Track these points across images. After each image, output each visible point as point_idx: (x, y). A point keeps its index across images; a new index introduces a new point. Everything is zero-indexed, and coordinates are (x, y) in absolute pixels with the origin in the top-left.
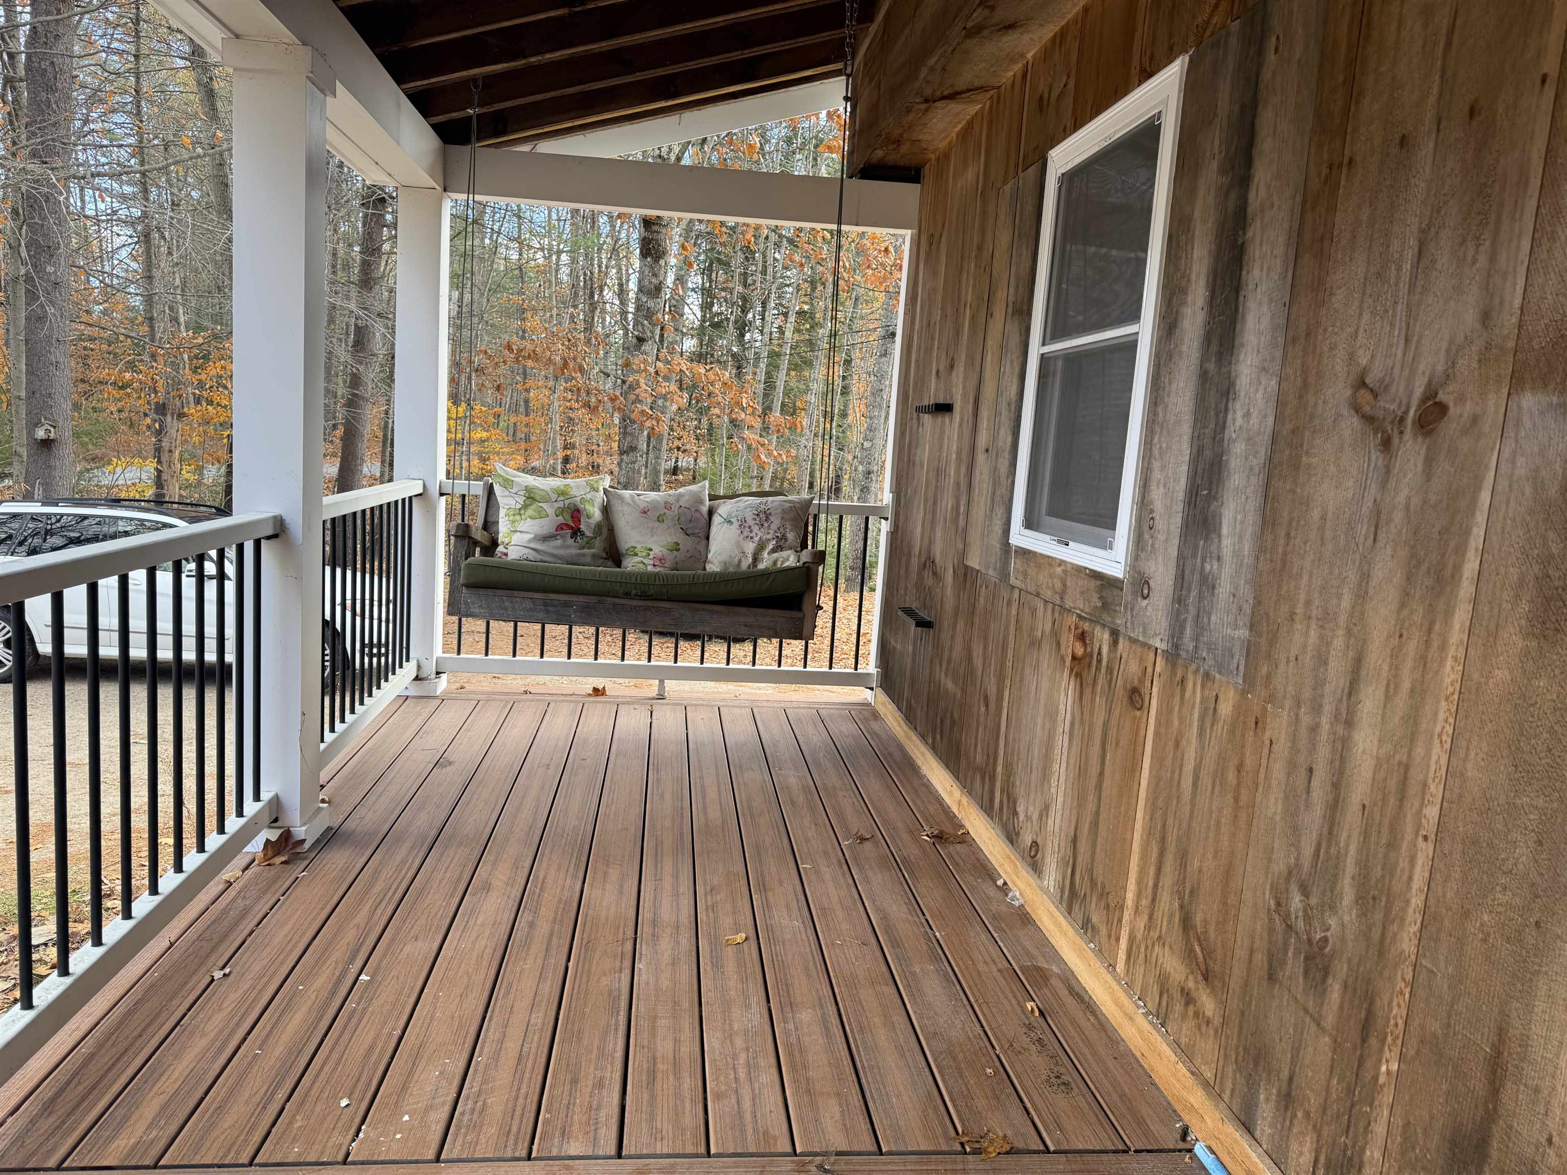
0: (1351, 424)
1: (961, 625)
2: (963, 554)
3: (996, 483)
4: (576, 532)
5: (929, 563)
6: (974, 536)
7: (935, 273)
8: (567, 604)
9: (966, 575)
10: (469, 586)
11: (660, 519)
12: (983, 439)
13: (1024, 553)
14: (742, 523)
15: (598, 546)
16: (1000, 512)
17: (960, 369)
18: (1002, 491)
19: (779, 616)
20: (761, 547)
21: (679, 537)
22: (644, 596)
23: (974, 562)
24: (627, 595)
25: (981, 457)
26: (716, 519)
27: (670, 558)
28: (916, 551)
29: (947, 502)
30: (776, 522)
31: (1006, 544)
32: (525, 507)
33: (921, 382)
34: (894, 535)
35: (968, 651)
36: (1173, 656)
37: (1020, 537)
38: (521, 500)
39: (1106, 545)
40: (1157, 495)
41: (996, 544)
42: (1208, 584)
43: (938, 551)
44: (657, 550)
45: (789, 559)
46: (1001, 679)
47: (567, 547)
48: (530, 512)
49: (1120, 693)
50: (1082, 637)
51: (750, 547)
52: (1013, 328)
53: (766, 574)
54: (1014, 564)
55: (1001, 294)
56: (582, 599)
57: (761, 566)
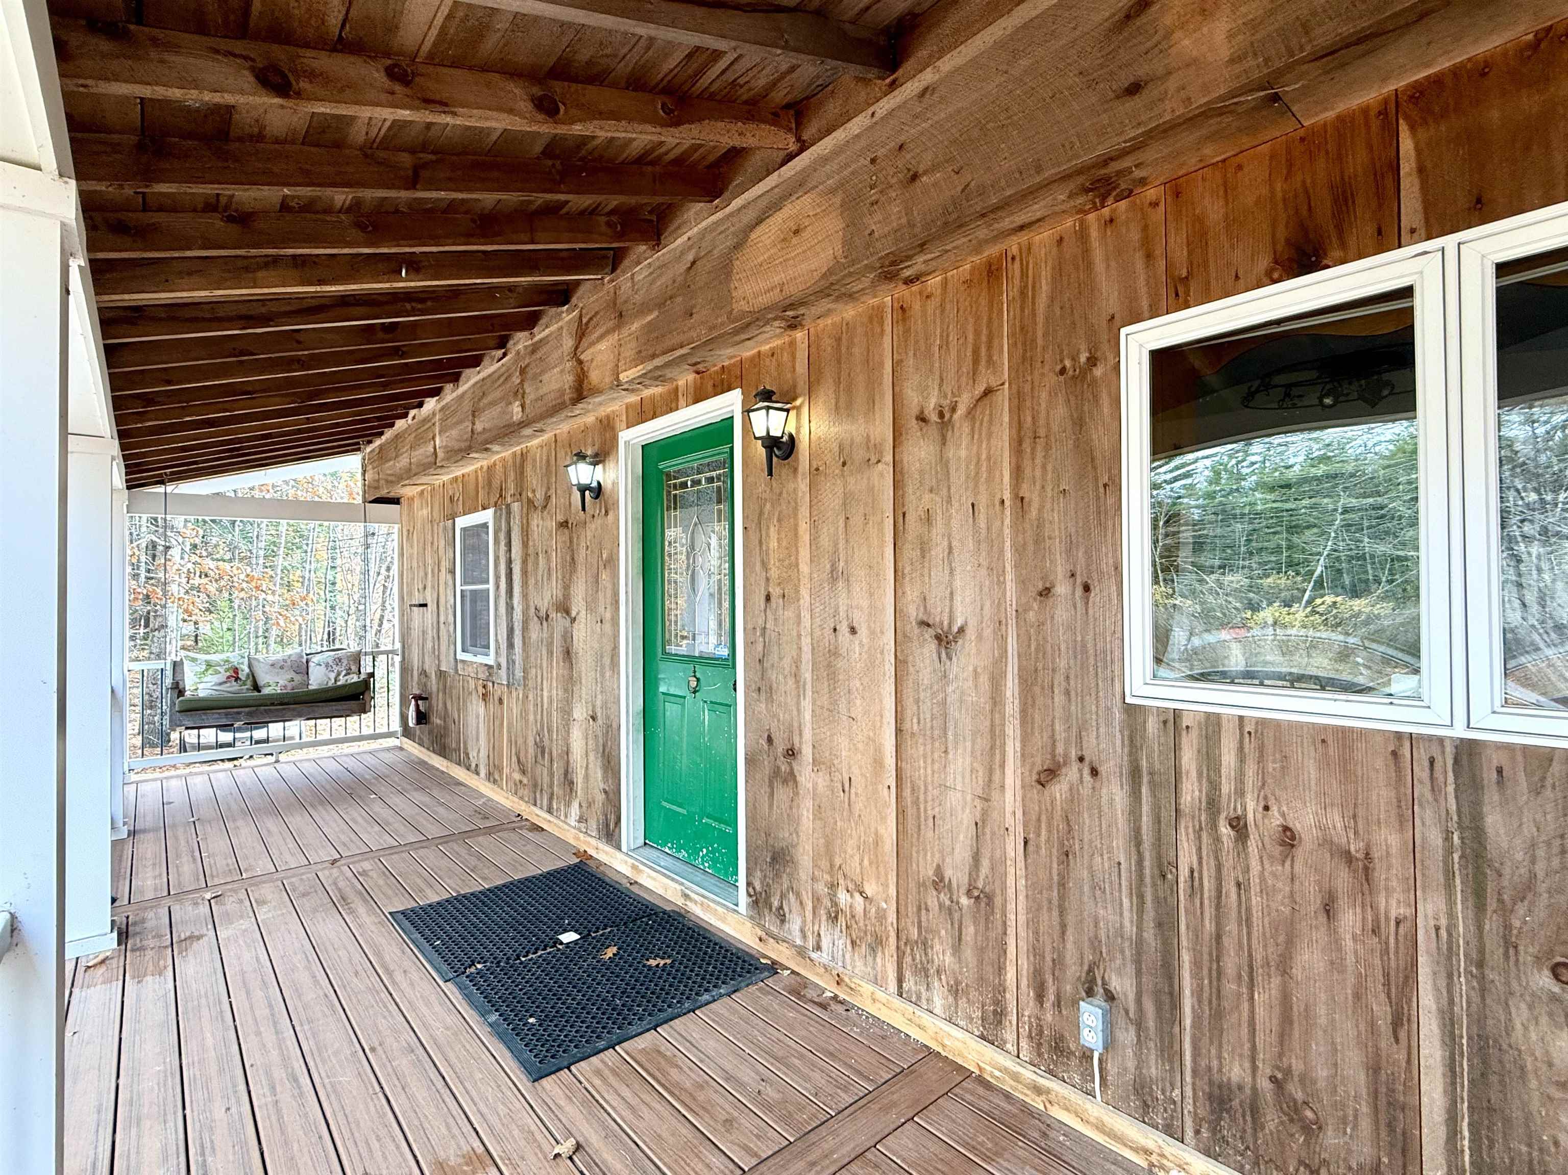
0: (536, 618)
1: (441, 695)
2: (439, 666)
3: (449, 636)
4: (237, 679)
5: (424, 673)
6: (443, 657)
7: (412, 547)
8: (239, 713)
9: (441, 674)
10: (179, 712)
11: (282, 668)
12: (442, 619)
13: (463, 661)
14: (327, 665)
15: (249, 684)
16: (452, 647)
17: (429, 589)
18: (452, 639)
19: (353, 704)
20: (339, 674)
21: (292, 674)
22: (281, 704)
23: (443, 668)
24: (272, 704)
25: (442, 626)
26: (311, 664)
27: (290, 686)
28: (416, 668)
29: (429, 645)
30: (345, 662)
31: (456, 659)
32: (207, 670)
33: (410, 594)
34: (403, 662)
35: (445, 704)
36: (508, 686)
37: (461, 656)
38: (204, 667)
39: (487, 655)
40: (499, 637)
41: (452, 660)
42: (514, 662)
43: (427, 667)
44: (282, 682)
45: (354, 678)
46: (459, 710)
47: (234, 687)
48: (210, 672)
49: (497, 701)
50: (484, 687)
51: (333, 676)
52: (449, 577)
53: (344, 686)
54: (460, 666)
55: (443, 564)
56: (247, 710)
57: (339, 683)
